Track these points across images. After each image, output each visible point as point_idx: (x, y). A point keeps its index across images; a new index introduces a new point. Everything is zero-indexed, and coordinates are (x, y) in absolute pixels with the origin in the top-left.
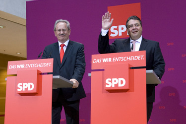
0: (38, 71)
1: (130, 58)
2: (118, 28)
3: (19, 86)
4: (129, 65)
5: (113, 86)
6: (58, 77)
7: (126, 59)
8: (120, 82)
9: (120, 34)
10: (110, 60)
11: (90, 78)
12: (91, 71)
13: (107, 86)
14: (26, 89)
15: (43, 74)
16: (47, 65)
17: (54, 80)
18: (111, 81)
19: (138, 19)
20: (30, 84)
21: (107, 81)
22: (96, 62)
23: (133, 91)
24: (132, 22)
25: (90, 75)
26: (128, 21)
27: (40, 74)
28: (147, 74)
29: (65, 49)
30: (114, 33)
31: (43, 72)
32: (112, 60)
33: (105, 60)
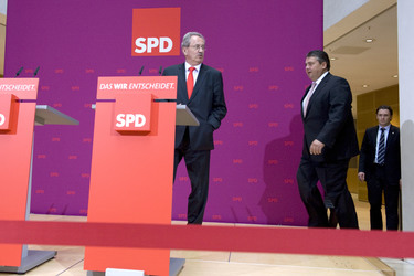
0: (13, 96)
1: (155, 86)
2: (146, 40)
4: (152, 96)
6: (45, 107)
7: (148, 86)
8: (138, 120)
12: (95, 101)
13: (118, 125)
16: (28, 88)
21: (119, 118)
22: (104, 88)
23: (156, 134)
25: (93, 106)
27: (16, 101)
28: (178, 110)
30: (140, 48)
31: (21, 98)
32: (128, 87)
33: (117, 86)
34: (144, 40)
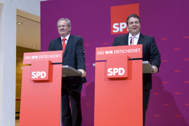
0: (50, 61)
1: (129, 51)
2: (119, 25)
3: (33, 74)
4: (128, 57)
5: (114, 75)
6: (67, 66)
7: (125, 51)
8: (120, 71)
9: (121, 31)
10: (111, 52)
11: (94, 67)
12: (95, 62)
13: (109, 75)
14: (39, 77)
15: (54, 64)
16: (57, 56)
17: (63, 69)
18: (112, 71)
20: (42, 72)
21: (109, 70)
22: (100, 54)
23: (131, 79)
25: (94, 65)
26: (128, 19)
27: (51, 64)
28: (143, 65)
29: (66, 42)
30: (116, 30)
31: (54, 62)
32: (113, 52)
33: (107, 52)
34: (118, 24)
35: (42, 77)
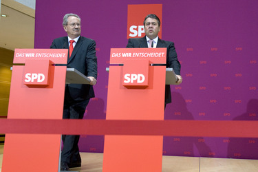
0: (50, 61)
1: (151, 55)
3: (27, 76)
4: (149, 62)
5: (132, 82)
6: (73, 69)
7: (146, 55)
10: (130, 55)
11: (108, 72)
12: (108, 65)
14: (36, 80)
15: (57, 65)
16: (61, 56)
17: (67, 72)
18: (130, 77)
19: (157, 18)
20: (40, 75)
21: (126, 77)
22: (115, 56)
23: (152, 88)
24: (150, 20)
25: (107, 69)
27: (52, 65)
28: (167, 72)
31: (55, 63)
32: (132, 55)
33: (124, 55)
35: (39, 81)
